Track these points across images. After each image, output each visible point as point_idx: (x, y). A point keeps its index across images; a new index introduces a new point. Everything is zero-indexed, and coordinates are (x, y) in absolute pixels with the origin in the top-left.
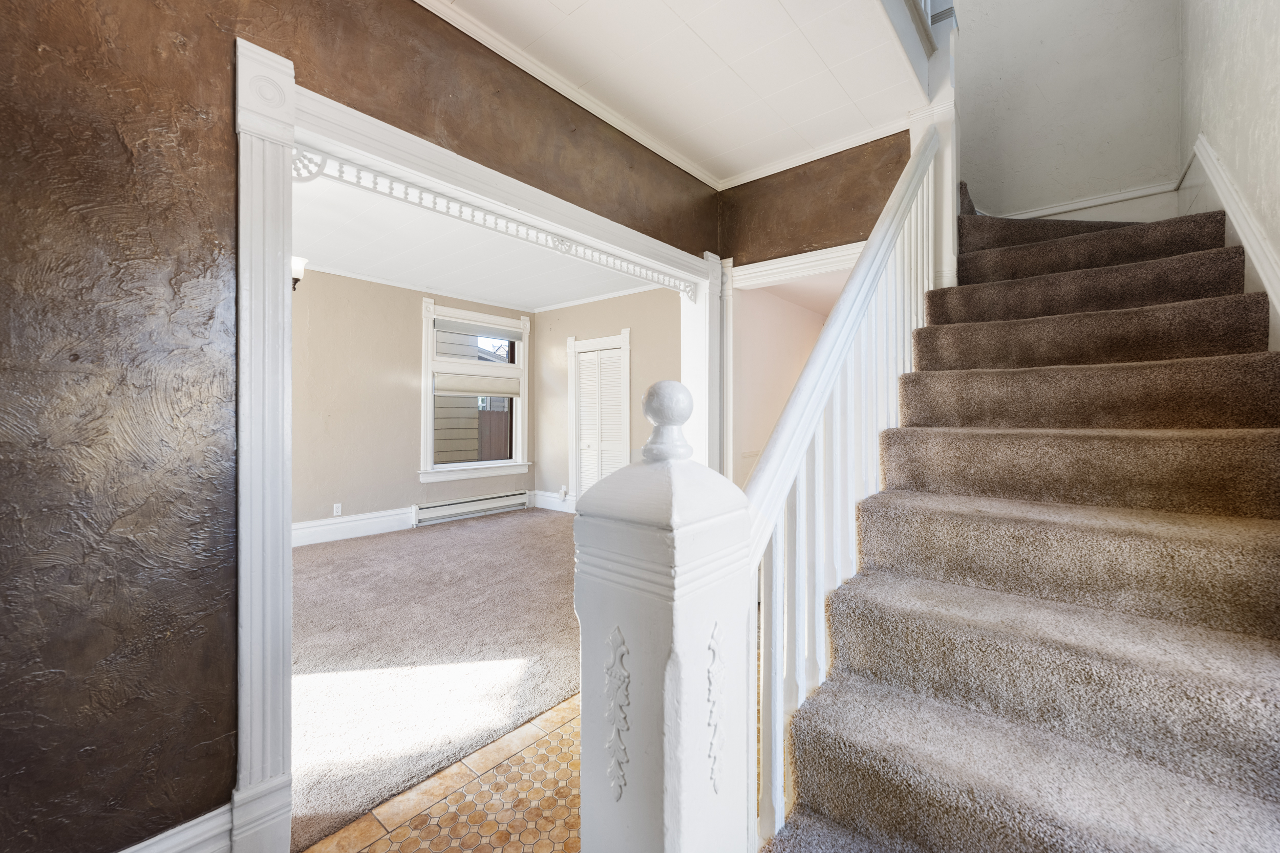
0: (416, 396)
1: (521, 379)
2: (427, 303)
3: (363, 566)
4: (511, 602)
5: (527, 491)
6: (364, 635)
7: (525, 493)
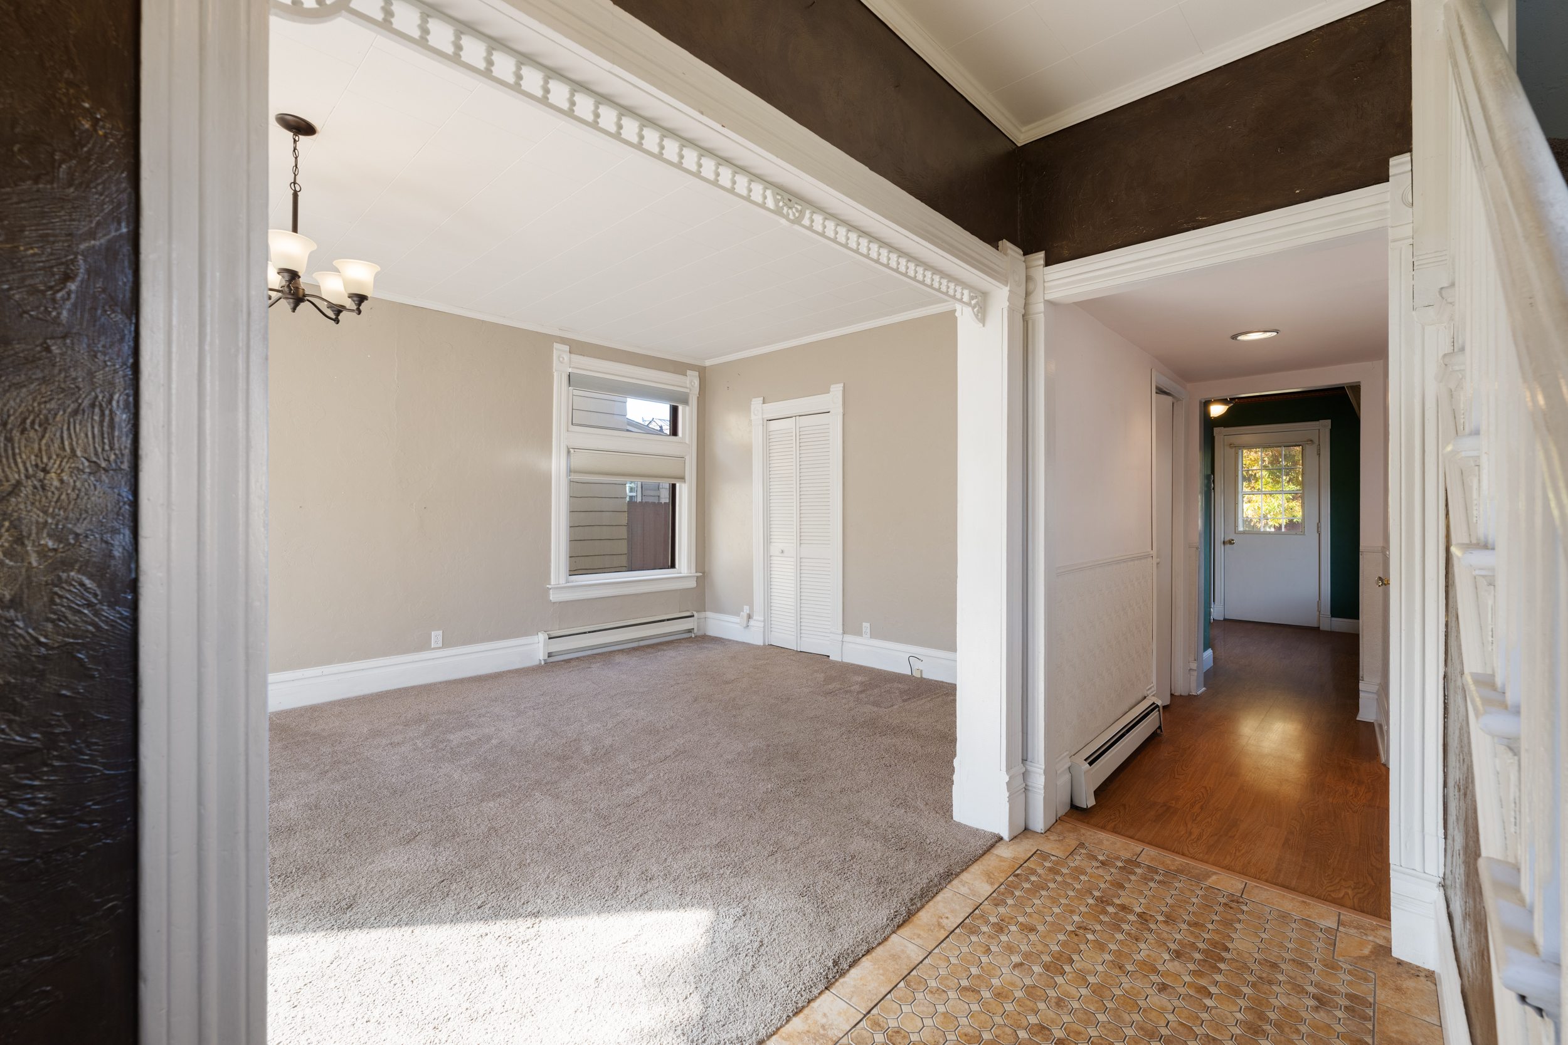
0: (544, 482)
1: (687, 458)
2: (560, 352)
3: (469, 725)
4: (685, 795)
5: (695, 614)
6: (462, 852)
7: (692, 616)
